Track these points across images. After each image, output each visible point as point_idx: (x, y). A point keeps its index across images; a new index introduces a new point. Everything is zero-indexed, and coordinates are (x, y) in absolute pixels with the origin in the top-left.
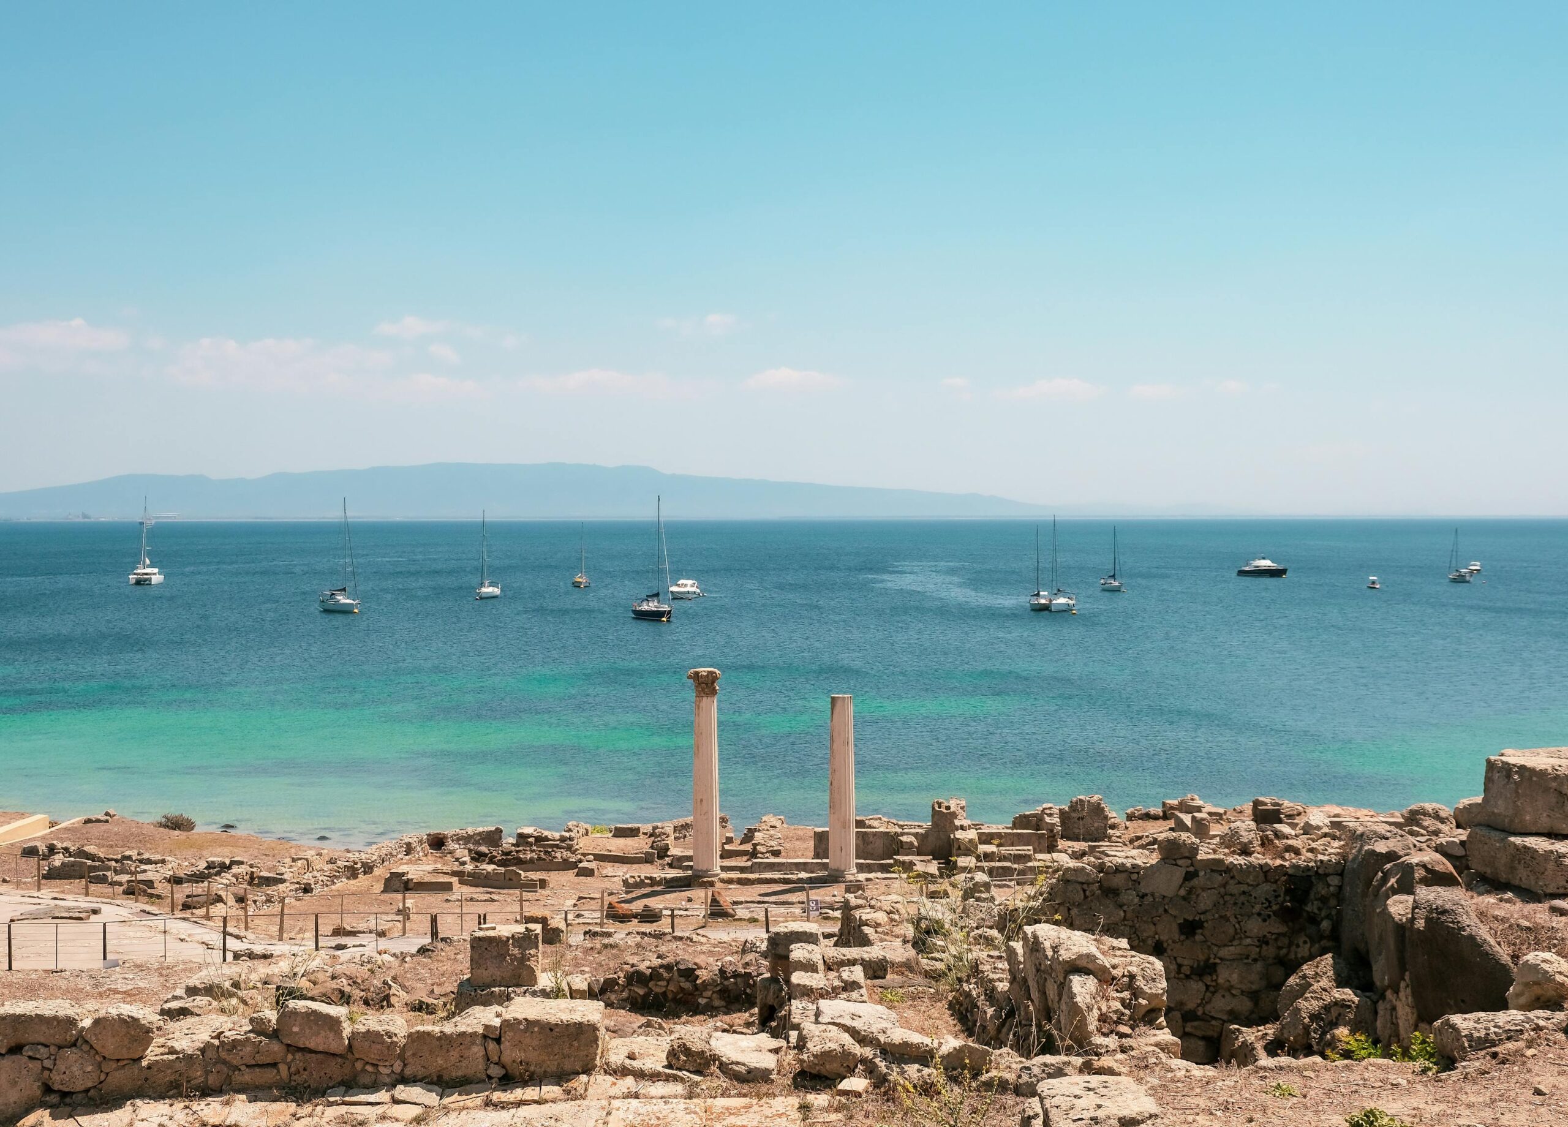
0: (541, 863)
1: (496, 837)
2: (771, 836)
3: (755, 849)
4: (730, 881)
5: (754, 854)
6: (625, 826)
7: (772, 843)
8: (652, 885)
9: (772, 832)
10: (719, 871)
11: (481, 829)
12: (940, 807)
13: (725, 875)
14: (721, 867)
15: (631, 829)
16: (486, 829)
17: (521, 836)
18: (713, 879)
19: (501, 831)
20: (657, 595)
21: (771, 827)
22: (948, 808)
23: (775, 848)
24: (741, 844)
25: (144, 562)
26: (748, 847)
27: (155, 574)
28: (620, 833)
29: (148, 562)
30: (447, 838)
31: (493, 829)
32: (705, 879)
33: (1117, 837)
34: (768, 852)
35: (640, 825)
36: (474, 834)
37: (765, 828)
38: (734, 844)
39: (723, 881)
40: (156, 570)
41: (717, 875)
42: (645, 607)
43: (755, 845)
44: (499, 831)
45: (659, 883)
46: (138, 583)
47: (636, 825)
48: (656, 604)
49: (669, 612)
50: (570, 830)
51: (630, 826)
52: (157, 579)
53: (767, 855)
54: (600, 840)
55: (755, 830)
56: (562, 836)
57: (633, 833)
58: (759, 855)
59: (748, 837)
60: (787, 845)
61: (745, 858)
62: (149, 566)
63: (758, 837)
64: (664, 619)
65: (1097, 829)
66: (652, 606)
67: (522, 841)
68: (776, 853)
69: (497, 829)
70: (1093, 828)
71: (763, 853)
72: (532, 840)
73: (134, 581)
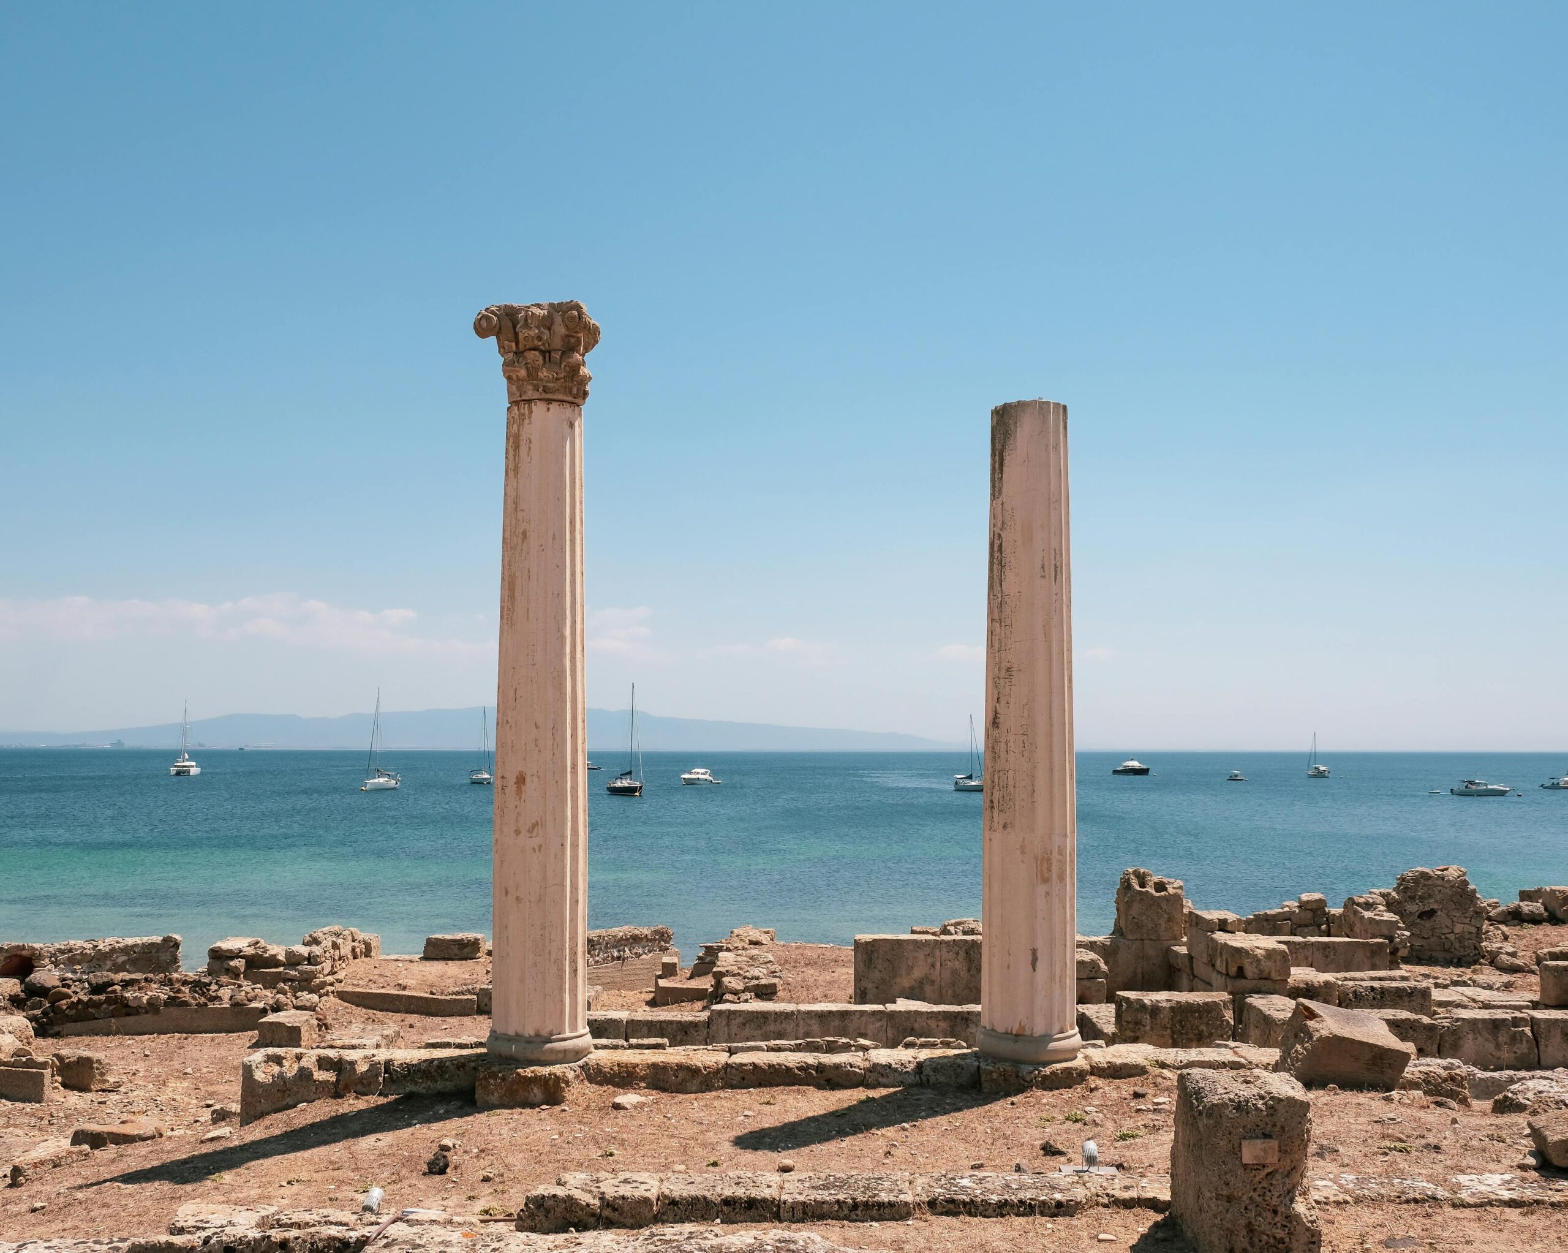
0: (174, 1011)
1: (165, 957)
2: (752, 958)
3: (718, 984)
4: (624, 1077)
5: (718, 994)
6: (448, 937)
7: (756, 972)
8: (337, 1092)
9: (754, 951)
10: (588, 1040)
11: (130, 941)
12: (1142, 885)
13: (603, 1057)
14: (590, 1023)
15: (461, 944)
16: (138, 940)
17: (218, 957)
18: (558, 1069)
19: (177, 945)
20: (630, 773)
21: (752, 943)
22: (1160, 886)
23: (763, 982)
24: (691, 977)
25: (184, 757)
26: (705, 983)
27: (193, 766)
28: (437, 951)
29: (187, 756)
30: (40, 957)
31: (158, 939)
32: (528, 1072)
33: (1508, 954)
34: (746, 989)
35: (479, 936)
36: (113, 950)
37: (739, 945)
38: (678, 978)
39: (597, 1076)
40: (194, 764)
41: (578, 1054)
42: (619, 784)
43: (719, 976)
44: (171, 945)
45: (363, 1084)
46: (178, 773)
47: (471, 935)
48: (628, 781)
49: (641, 787)
50: (315, 941)
51: (459, 936)
52: (195, 771)
53: (747, 995)
54: (392, 966)
55: (720, 949)
56: (290, 954)
57: (465, 950)
58: (728, 996)
59: (705, 964)
60: (790, 976)
61: (699, 1005)
62: (188, 760)
63: (726, 960)
64: (637, 794)
65: (1460, 939)
66: (625, 783)
67: (217, 965)
68: (765, 992)
69: (167, 940)
70: (1452, 937)
71: (735, 993)
72: (239, 963)
73: (174, 772)
